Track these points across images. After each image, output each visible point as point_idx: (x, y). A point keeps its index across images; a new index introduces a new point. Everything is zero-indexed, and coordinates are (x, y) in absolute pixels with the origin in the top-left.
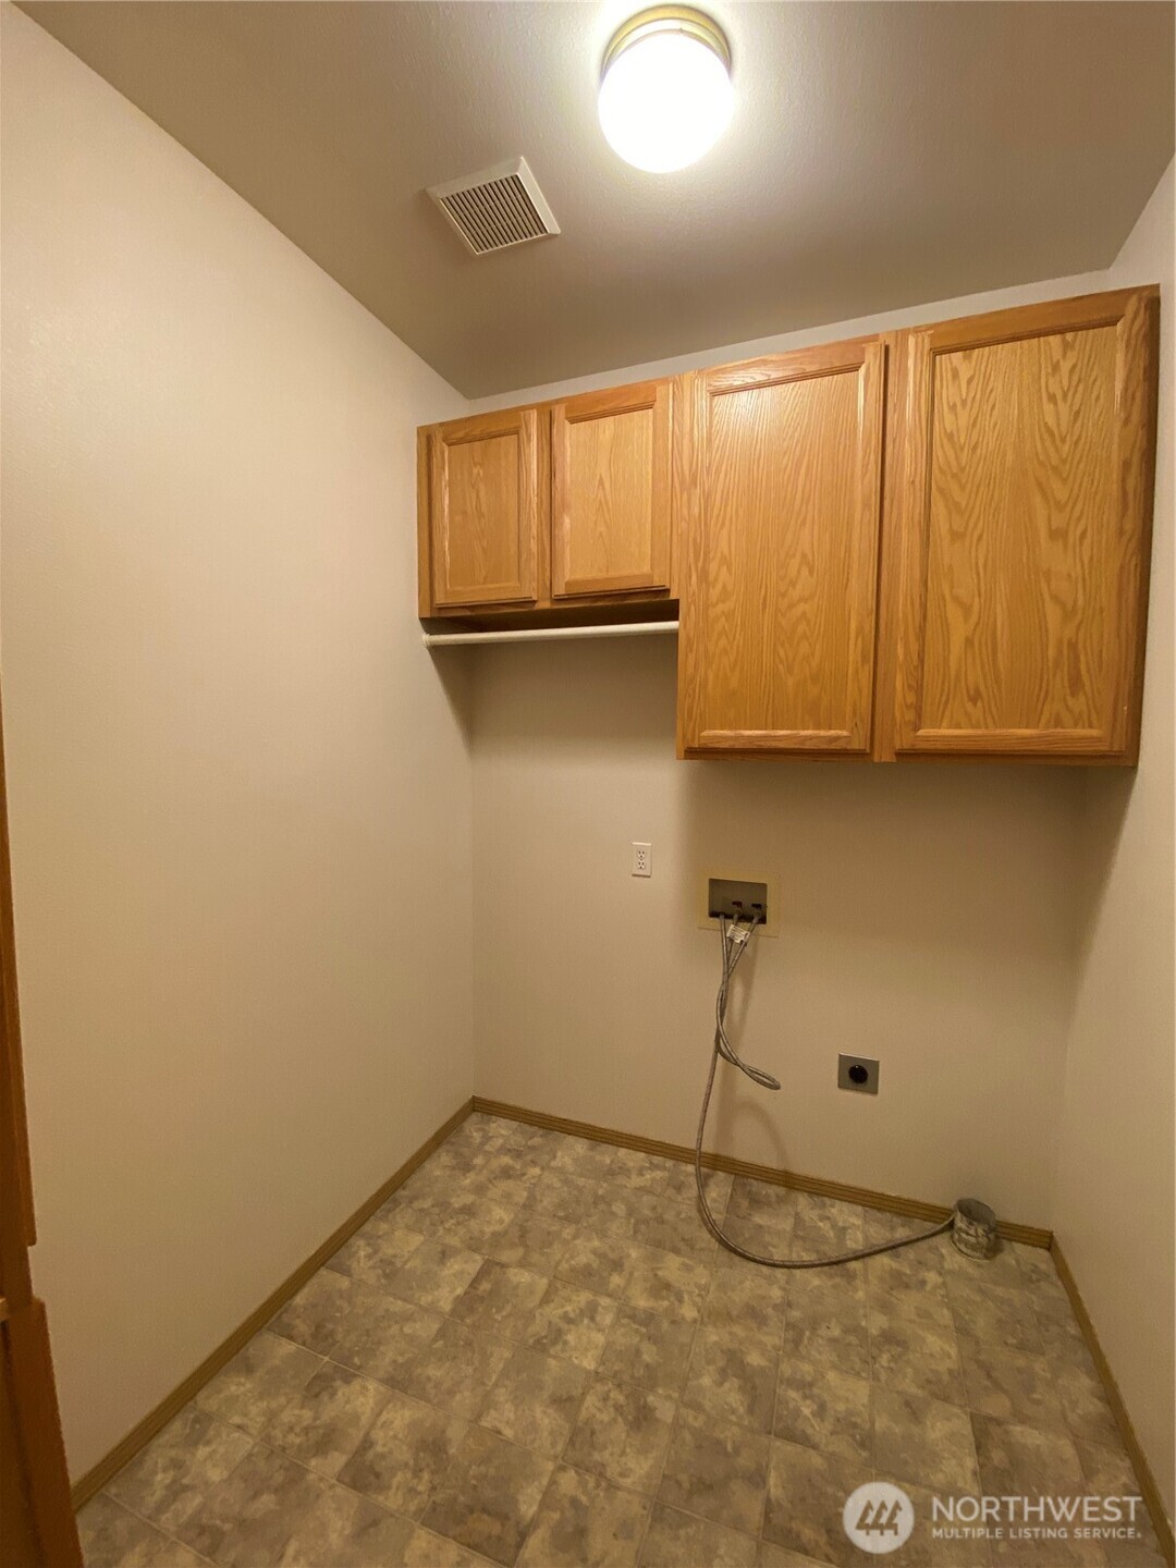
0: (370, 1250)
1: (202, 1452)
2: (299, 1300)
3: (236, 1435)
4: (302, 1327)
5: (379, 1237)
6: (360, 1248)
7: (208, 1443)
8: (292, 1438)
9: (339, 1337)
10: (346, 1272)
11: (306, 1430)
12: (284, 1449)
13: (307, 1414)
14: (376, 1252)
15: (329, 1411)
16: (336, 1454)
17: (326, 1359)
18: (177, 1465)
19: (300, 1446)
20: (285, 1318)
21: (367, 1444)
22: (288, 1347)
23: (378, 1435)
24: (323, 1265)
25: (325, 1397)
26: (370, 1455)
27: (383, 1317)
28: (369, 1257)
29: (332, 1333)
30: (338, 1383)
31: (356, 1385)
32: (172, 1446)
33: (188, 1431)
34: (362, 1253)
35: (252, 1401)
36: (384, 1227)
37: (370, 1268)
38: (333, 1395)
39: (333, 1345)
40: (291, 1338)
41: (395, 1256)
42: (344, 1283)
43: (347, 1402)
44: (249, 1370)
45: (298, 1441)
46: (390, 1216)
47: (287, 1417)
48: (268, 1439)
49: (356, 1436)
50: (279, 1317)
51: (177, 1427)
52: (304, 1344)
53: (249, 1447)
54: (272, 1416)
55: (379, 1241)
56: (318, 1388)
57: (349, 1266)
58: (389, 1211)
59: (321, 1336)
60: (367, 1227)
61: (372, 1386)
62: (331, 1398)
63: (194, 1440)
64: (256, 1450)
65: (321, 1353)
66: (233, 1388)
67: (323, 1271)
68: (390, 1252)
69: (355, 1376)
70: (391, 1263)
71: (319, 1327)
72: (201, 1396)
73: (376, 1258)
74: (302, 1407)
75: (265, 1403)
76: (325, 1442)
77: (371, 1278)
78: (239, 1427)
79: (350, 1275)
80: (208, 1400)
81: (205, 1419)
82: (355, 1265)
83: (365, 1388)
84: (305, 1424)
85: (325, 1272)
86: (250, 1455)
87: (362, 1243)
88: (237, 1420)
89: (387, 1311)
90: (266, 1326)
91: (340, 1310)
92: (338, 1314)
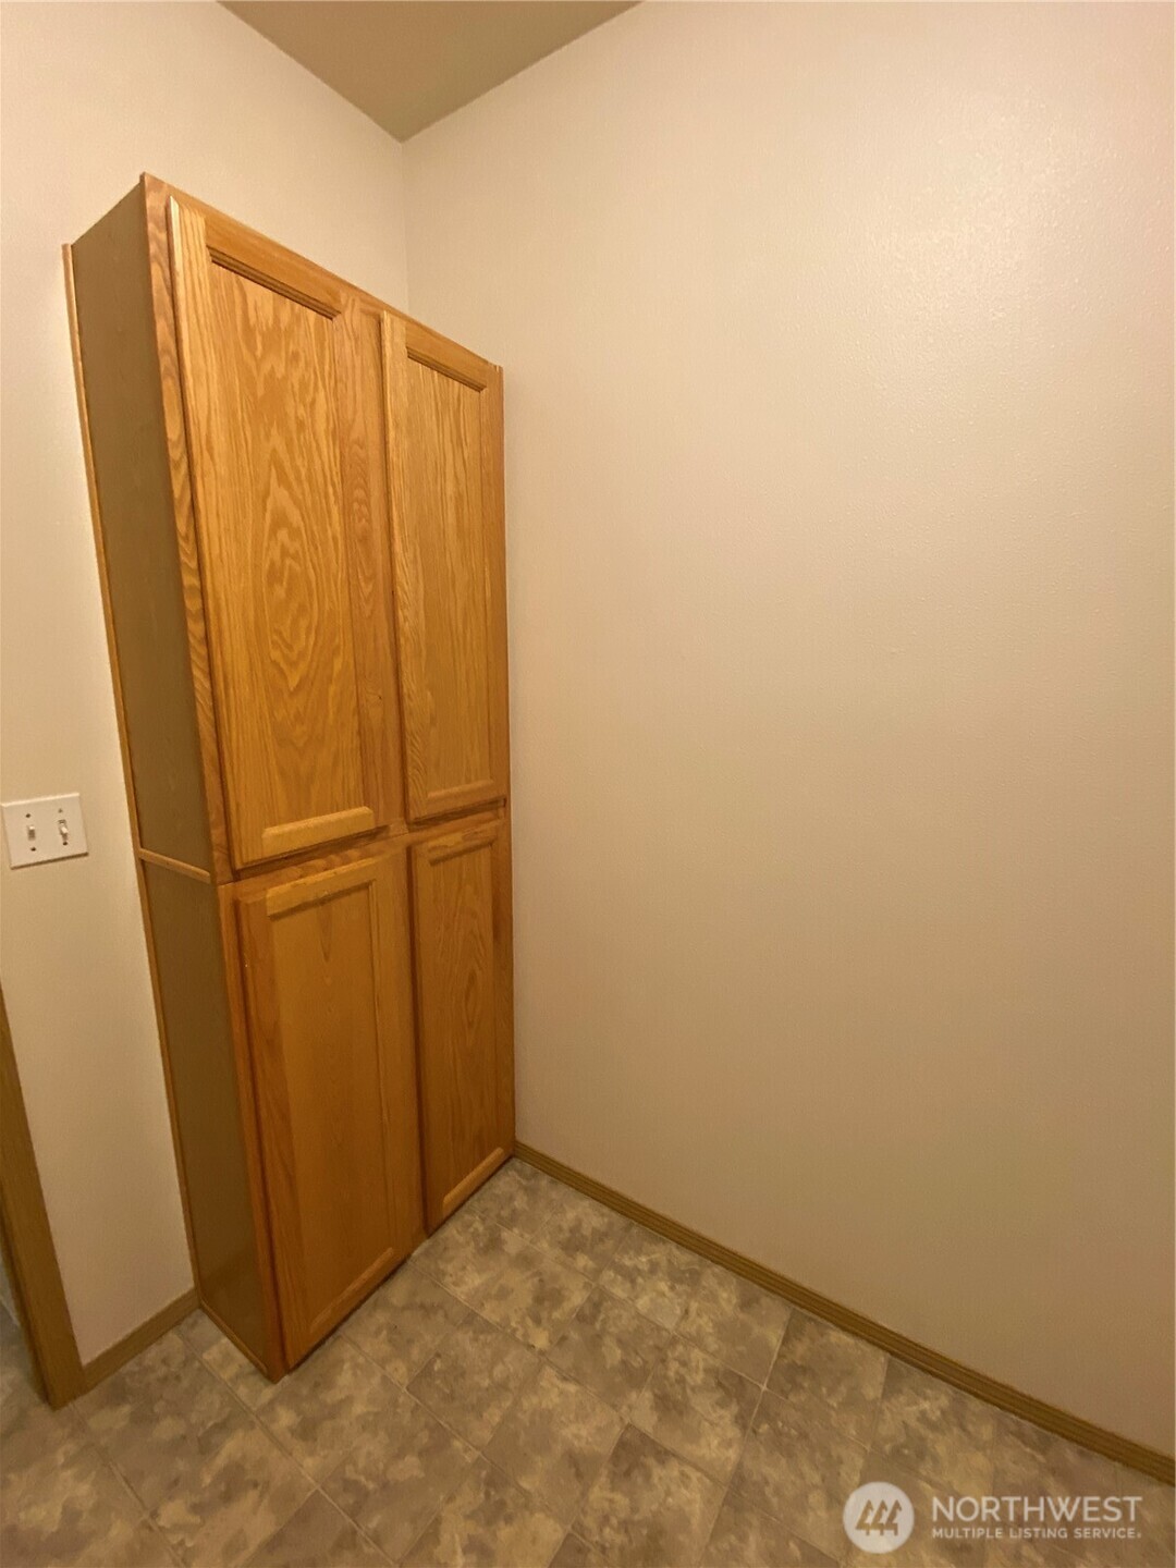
0: (935, 1416)
1: (663, 1286)
2: (838, 1338)
3: (678, 1311)
4: (801, 1349)
5: (963, 1428)
6: (935, 1400)
7: (672, 1288)
8: (674, 1366)
9: (793, 1398)
10: (891, 1387)
11: (681, 1380)
12: (663, 1361)
13: (699, 1378)
14: (933, 1427)
15: (703, 1404)
16: (655, 1418)
17: (764, 1388)
18: (654, 1268)
19: (666, 1377)
20: (809, 1327)
21: (663, 1455)
22: (774, 1338)
23: (673, 1469)
24: (892, 1353)
25: (718, 1395)
26: (651, 1461)
27: (830, 1456)
28: (923, 1417)
29: (797, 1387)
30: (735, 1408)
31: (733, 1432)
32: (669, 1261)
33: (683, 1268)
34: (926, 1405)
35: (712, 1317)
36: (987, 1432)
37: (906, 1425)
38: (722, 1404)
39: (782, 1392)
40: (786, 1340)
41: (935, 1460)
42: (872, 1391)
43: (712, 1424)
44: (746, 1304)
45: (671, 1374)
46: (1010, 1439)
47: (697, 1355)
48: (673, 1342)
49: (670, 1440)
50: (810, 1319)
51: (684, 1258)
52: (781, 1356)
53: (667, 1326)
54: (697, 1341)
55: (956, 1430)
56: (730, 1385)
57: (900, 1392)
58: (1020, 1435)
59: (792, 1374)
60: (975, 1405)
61: (732, 1454)
62: (717, 1403)
63: (675, 1277)
64: (664, 1333)
65: (770, 1380)
66: (725, 1295)
67: (883, 1357)
68: (941, 1450)
69: (744, 1427)
70: (921, 1455)
71: (804, 1370)
72: (718, 1269)
73: (923, 1431)
74: (706, 1371)
75: (711, 1331)
76: (670, 1406)
77: (888, 1427)
78: (687, 1312)
79: (886, 1395)
80: (713, 1275)
81: (694, 1278)
82: (902, 1399)
83: (728, 1444)
84: (688, 1378)
85: (882, 1359)
86: (659, 1328)
87: (944, 1401)
88: (694, 1306)
89: (840, 1462)
90: (798, 1308)
91: (832, 1391)
92: (824, 1390)
